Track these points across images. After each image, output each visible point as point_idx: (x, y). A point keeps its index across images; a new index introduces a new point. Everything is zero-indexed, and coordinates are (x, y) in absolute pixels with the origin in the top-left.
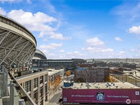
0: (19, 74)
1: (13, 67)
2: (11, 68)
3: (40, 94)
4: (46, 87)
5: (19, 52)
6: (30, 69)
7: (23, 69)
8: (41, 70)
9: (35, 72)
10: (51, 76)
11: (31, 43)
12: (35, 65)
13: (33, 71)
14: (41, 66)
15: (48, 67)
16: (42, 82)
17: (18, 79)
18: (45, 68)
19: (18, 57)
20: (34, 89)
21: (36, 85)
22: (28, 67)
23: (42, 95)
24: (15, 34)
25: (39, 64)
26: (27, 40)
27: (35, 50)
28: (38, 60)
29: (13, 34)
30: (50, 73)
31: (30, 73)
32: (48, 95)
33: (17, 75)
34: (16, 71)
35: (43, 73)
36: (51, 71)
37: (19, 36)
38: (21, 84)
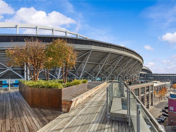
0: (130, 84)
1: (126, 78)
2: (124, 79)
3: (146, 100)
4: (152, 95)
5: (130, 68)
6: (138, 81)
7: (132, 80)
8: (147, 82)
9: (142, 82)
10: (157, 87)
11: (139, 62)
12: (142, 78)
13: (140, 82)
14: (147, 79)
15: (154, 80)
16: (148, 90)
17: (129, 86)
18: (151, 80)
19: (129, 72)
20: (141, 95)
21: (143, 93)
22: (136, 79)
23: (148, 100)
24: (127, 57)
25: (145, 77)
26: (136, 60)
27: (142, 67)
28: (145, 74)
29: (126, 57)
30: (155, 85)
31: (138, 83)
32: (153, 101)
33: (129, 84)
34: (128, 81)
35: (149, 84)
36: (156, 83)
37: (130, 58)
38: (132, 90)
